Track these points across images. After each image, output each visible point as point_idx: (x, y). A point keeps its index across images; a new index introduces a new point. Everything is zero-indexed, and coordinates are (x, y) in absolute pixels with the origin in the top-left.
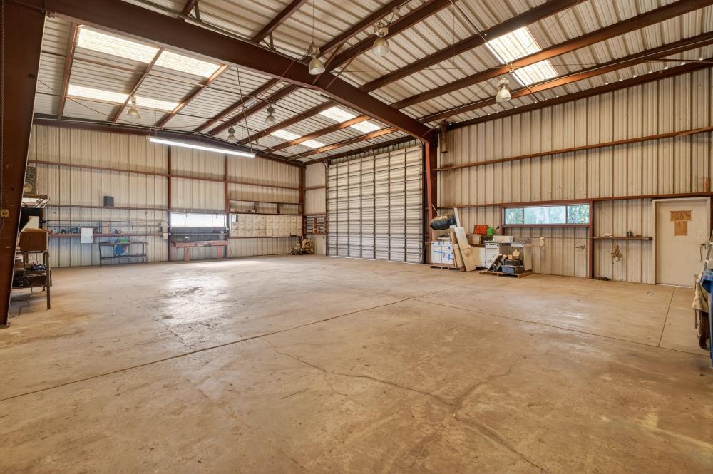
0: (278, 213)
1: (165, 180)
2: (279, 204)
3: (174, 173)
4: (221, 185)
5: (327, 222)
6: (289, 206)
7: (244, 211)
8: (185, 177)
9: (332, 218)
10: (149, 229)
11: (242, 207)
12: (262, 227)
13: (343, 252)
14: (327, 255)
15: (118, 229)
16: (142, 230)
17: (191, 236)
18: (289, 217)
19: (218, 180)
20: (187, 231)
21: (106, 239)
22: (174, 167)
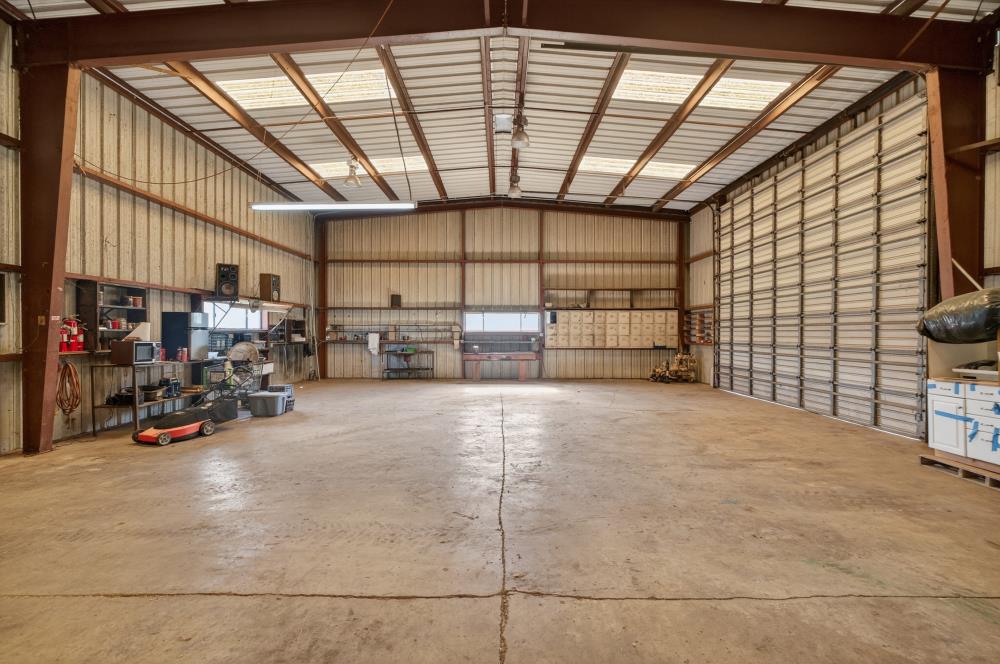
0: (632, 308)
1: (458, 269)
2: (634, 292)
3: (469, 258)
4: (534, 268)
5: (717, 321)
6: (655, 295)
7: (570, 305)
8: (483, 261)
9: (725, 314)
10: (439, 335)
11: (567, 300)
12: (597, 332)
13: (741, 384)
14: (715, 387)
15: (407, 334)
16: (432, 336)
17: (479, 345)
18: (650, 313)
19: (529, 261)
20: (486, 338)
21: (393, 347)
22: (469, 249)
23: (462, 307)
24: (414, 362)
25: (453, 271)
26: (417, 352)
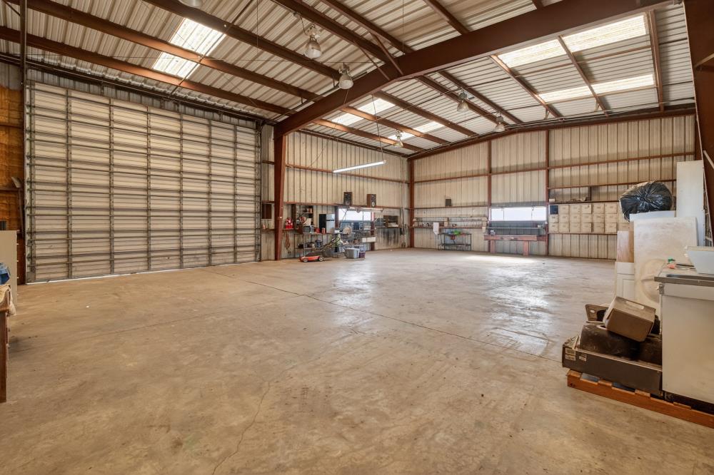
1: (487, 180)
3: (494, 171)
4: (543, 173)
8: (503, 173)
11: (571, 196)
15: (455, 223)
16: (470, 224)
19: (539, 169)
20: (506, 225)
21: (447, 231)
22: (494, 165)
23: (490, 204)
24: (458, 239)
25: (483, 181)
26: (460, 234)
